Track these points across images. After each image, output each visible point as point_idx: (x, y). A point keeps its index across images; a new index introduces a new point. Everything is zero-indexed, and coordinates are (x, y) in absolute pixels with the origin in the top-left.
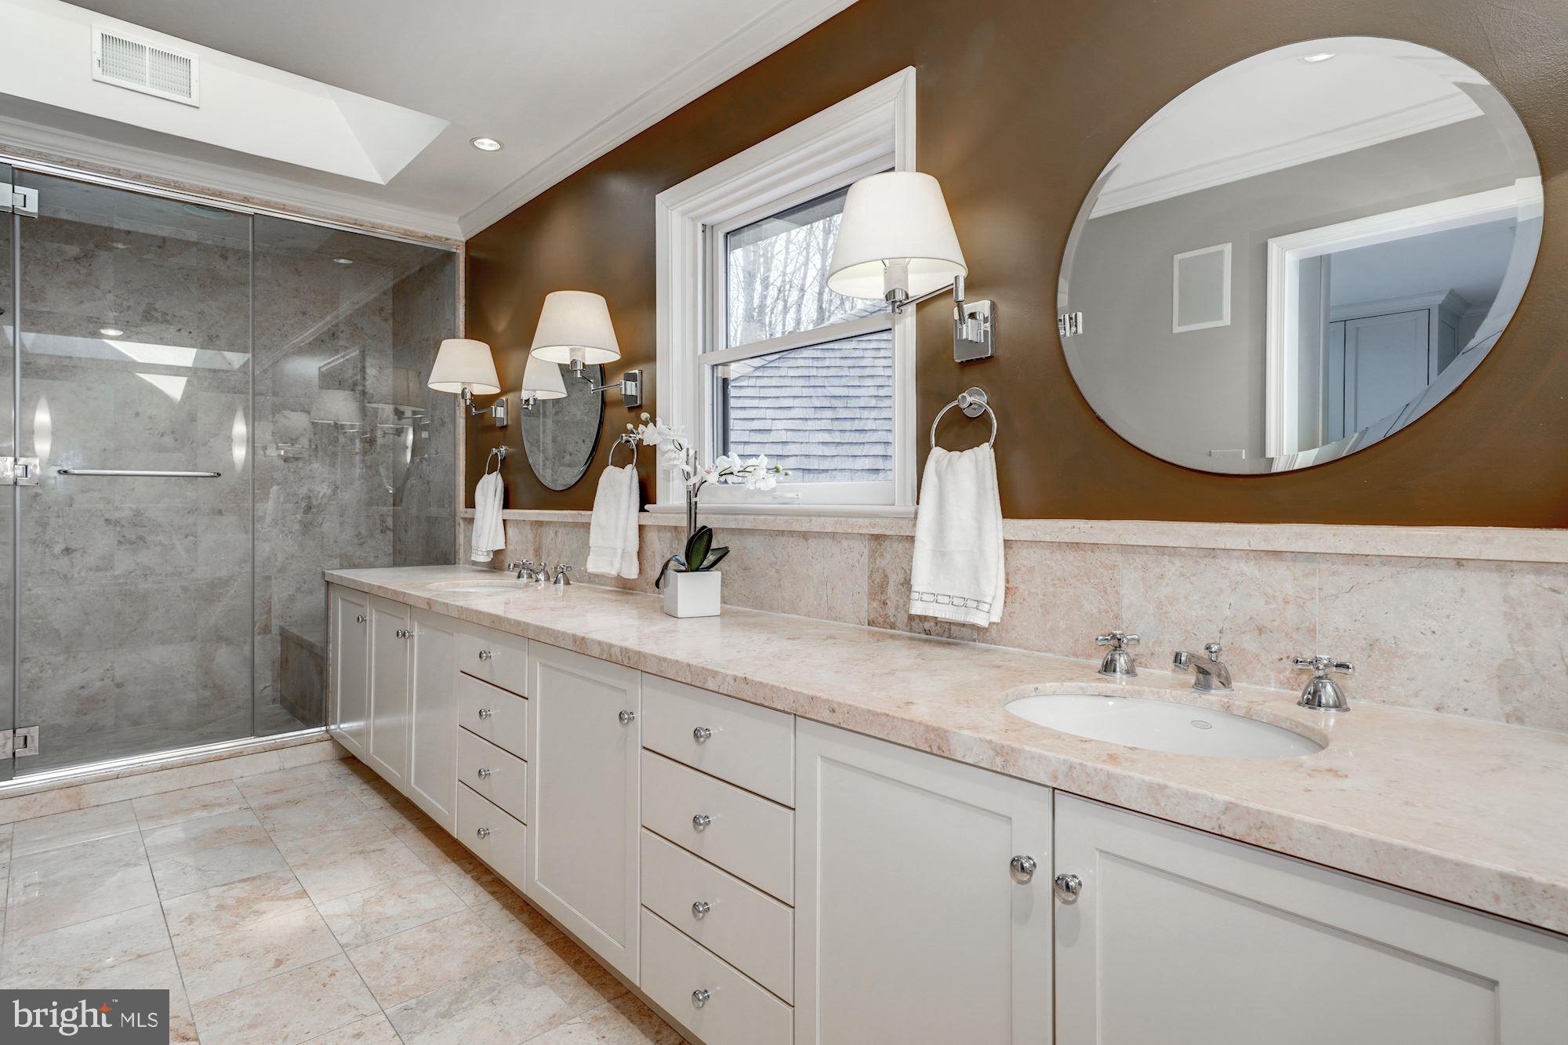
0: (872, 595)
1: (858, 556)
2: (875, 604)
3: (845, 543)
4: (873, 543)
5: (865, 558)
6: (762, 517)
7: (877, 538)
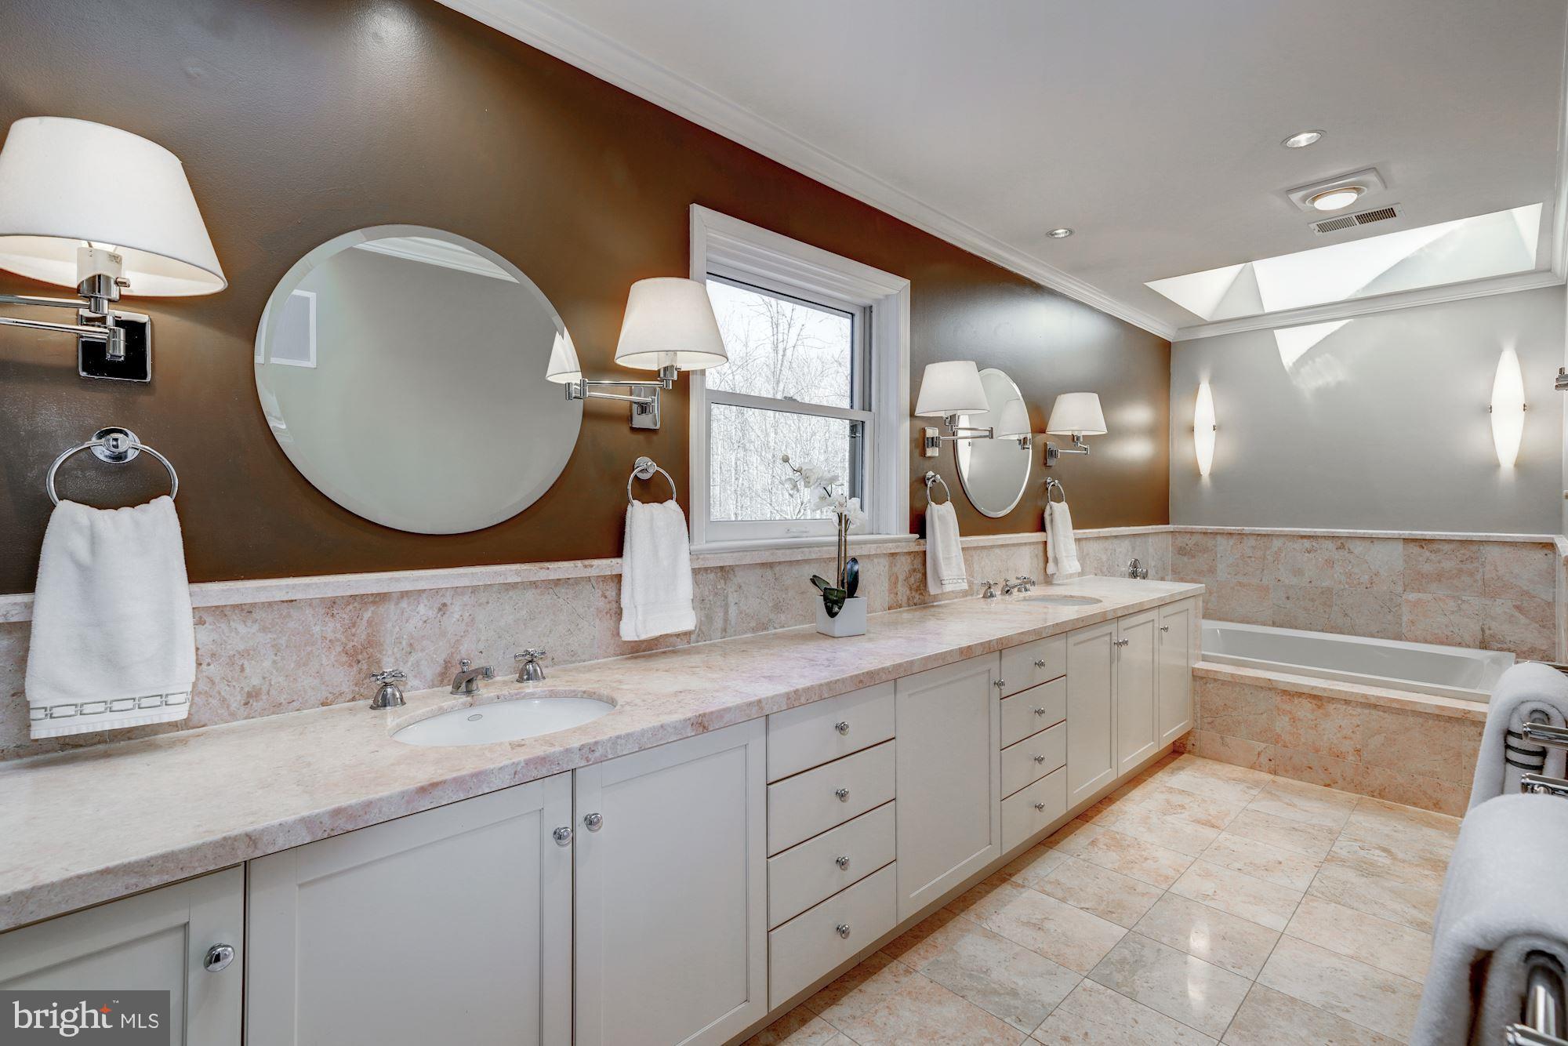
0: (890, 591)
1: (883, 568)
2: (892, 596)
3: (875, 560)
4: (891, 558)
5: (887, 567)
6: (825, 548)
7: (893, 555)
